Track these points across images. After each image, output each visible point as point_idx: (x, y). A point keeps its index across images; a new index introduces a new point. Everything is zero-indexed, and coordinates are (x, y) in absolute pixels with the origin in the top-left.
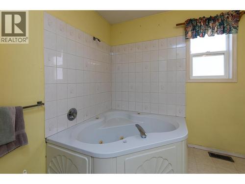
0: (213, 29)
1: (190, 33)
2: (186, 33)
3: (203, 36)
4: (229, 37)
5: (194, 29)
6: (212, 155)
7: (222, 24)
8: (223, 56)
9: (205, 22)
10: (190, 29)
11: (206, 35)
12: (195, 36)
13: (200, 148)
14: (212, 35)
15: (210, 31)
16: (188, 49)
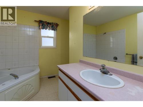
0: (50, 28)
1: (41, 27)
2: (39, 26)
3: (46, 29)
4: (54, 32)
5: (42, 25)
6: (49, 78)
7: (52, 26)
8: (53, 38)
9: (47, 23)
10: (41, 25)
11: (47, 29)
12: (43, 29)
13: (45, 77)
14: (49, 30)
15: (49, 28)
16: (40, 33)
